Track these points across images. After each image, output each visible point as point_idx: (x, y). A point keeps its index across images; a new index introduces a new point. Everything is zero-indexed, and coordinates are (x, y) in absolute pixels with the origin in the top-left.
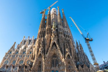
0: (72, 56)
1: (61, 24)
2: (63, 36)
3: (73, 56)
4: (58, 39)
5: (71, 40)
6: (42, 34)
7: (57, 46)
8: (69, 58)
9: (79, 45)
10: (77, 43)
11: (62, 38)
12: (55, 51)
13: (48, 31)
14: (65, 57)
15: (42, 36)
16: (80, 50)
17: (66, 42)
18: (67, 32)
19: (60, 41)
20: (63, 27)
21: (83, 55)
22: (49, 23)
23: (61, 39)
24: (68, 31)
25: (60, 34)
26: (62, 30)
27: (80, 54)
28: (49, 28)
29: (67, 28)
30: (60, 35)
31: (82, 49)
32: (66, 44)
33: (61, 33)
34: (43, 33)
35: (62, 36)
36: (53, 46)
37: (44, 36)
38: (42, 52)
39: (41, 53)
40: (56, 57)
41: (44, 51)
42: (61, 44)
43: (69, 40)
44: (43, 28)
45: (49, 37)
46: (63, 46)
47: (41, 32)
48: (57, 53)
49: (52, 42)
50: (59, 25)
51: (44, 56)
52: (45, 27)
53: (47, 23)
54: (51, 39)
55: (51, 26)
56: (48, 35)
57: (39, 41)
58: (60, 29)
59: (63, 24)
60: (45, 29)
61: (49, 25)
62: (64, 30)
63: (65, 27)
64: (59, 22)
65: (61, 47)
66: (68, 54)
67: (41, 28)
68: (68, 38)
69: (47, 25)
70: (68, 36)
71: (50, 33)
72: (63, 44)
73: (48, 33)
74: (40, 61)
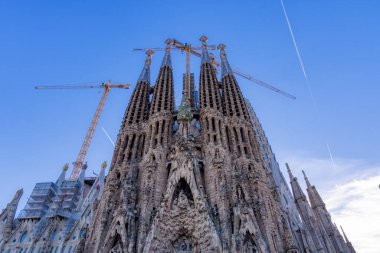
1: (214, 102)
2: (221, 149)
3: (270, 240)
4: (201, 163)
5: (258, 166)
6: (132, 146)
7: (195, 193)
8: (254, 251)
9: (306, 193)
11: (217, 160)
12: (187, 220)
15: (133, 157)
16: (311, 213)
17: (234, 174)
18: (241, 130)
19: (211, 172)
20: (224, 113)
21: (328, 239)
22: (163, 100)
23: (214, 163)
24: (246, 129)
25: (212, 143)
26: (217, 125)
27: (312, 230)
28: (164, 121)
29: (242, 117)
30: (210, 148)
31: (319, 209)
32: (234, 186)
33: (215, 137)
34: (135, 145)
35: (217, 151)
36: (176, 195)
37: (142, 154)
38: (127, 225)
39: (122, 233)
40: (190, 246)
41: (137, 219)
42: (213, 187)
43: (250, 168)
44: (137, 121)
45: (164, 156)
46: (223, 193)
47: (130, 138)
48: (193, 230)
49: (174, 178)
50: (205, 105)
51: (131, 245)
52: (146, 118)
53: (157, 103)
54: (170, 165)
55: (173, 113)
56: (159, 151)
57: (119, 176)
58: (210, 122)
59: (223, 100)
60: (146, 127)
61: (165, 108)
62: (227, 128)
63: (232, 114)
64: (207, 92)
65: (213, 200)
66: (248, 232)
67: (131, 122)
68: (244, 156)
69: (156, 110)
70: (245, 148)
71: (165, 141)
72: (225, 186)
73: (159, 140)
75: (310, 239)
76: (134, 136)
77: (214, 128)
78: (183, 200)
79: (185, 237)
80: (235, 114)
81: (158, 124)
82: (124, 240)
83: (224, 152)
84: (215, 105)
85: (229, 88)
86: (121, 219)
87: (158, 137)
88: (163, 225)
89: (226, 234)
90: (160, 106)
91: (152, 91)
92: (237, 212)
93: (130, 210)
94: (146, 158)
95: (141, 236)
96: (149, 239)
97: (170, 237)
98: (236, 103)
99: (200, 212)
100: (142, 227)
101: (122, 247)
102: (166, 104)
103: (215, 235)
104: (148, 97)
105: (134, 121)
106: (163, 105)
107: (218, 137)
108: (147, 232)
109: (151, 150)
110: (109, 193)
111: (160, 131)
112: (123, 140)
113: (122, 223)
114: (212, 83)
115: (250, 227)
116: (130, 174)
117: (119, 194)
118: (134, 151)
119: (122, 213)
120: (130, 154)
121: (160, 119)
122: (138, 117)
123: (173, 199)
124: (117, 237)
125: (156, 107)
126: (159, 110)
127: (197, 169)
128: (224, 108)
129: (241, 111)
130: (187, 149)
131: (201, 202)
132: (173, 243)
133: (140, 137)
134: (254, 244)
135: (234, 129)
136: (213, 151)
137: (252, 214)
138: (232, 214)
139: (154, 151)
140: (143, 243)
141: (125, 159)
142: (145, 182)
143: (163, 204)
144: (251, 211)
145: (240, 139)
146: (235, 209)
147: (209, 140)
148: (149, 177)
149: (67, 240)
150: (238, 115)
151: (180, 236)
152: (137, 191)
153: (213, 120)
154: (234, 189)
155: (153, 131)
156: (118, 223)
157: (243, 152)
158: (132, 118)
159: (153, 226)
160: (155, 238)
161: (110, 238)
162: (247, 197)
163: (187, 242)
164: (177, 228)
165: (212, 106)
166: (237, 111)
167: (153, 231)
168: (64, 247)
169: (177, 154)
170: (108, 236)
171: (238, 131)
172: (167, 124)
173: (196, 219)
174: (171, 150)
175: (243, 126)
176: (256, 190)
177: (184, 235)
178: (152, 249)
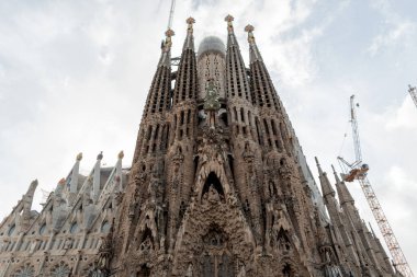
0: (299, 235)
1: (243, 91)
2: (251, 142)
3: (304, 237)
4: (229, 156)
5: (290, 161)
6: (156, 137)
7: (226, 187)
8: (288, 247)
9: (335, 188)
10: (323, 176)
11: (246, 154)
12: (217, 214)
13: (182, 123)
14: (263, 243)
15: (158, 148)
16: (340, 210)
17: (265, 168)
18: (272, 122)
19: (241, 166)
20: (254, 103)
21: (357, 236)
22: (188, 87)
23: (244, 157)
24: (277, 121)
25: (241, 135)
26: (246, 115)
27: (341, 227)
28: (189, 111)
29: (273, 107)
30: (240, 140)
31: (348, 205)
32: (266, 182)
33: (244, 128)
34: (160, 135)
35: (247, 144)
36: (205, 189)
37: (167, 146)
38: (156, 219)
39: (152, 227)
40: (221, 241)
41: (166, 213)
42: (243, 182)
43: (282, 163)
44: (161, 110)
45: (190, 148)
46: (255, 188)
47: (154, 129)
48: (224, 225)
49: (204, 172)
50: (233, 94)
51: (163, 240)
52: (168, 108)
53: (181, 91)
54: (197, 158)
55: (198, 102)
56: (185, 143)
57: (144, 168)
58: (239, 113)
59: (252, 89)
60: (169, 117)
61: (190, 97)
62: (256, 118)
63: (261, 105)
64: (235, 80)
65: (243, 195)
66: (282, 228)
67: (153, 111)
68: (275, 150)
69: (180, 99)
70: (276, 142)
71: (191, 132)
72: (256, 181)
73: (184, 131)
74: (144, 266)
75: (339, 235)
76: (158, 127)
77: (243, 119)
79: (215, 232)
80: (265, 106)
81: (182, 113)
82: (154, 234)
83: (254, 145)
84: (244, 94)
85: (259, 75)
86: (151, 214)
87: (184, 127)
88: (193, 220)
89: (259, 230)
90: (184, 94)
91: (174, 76)
92: (270, 208)
93: (159, 204)
94: (172, 149)
95: (171, 231)
96: (180, 234)
97: (201, 232)
98: (266, 93)
99: (232, 207)
100: (172, 222)
101: (152, 240)
102: (190, 92)
103: (248, 230)
104: (170, 84)
105: (157, 110)
106: (187, 93)
107: (248, 129)
108: (178, 226)
109: (176, 142)
110: (135, 186)
111: (185, 121)
112: (146, 130)
113: (151, 217)
114: (240, 70)
115: (284, 223)
116: (156, 167)
117: (146, 188)
118: (158, 142)
119: (151, 207)
120: (155, 145)
121: (185, 108)
122: (161, 106)
123: (203, 193)
124: (147, 232)
125: (180, 95)
126: (183, 98)
127: (227, 163)
128: (253, 98)
129: (272, 101)
130: (215, 142)
131: (232, 197)
132: (203, 237)
133: (164, 127)
134: (287, 240)
135: (265, 121)
136: (243, 145)
137: (285, 210)
138: (264, 210)
139: (181, 143)
140: (174, 237)
141: (150, 151)
142: (172, 175)
143: (193, 198)
144: (284, 206)
145: (271, 131)
146: (268, 205)
147: (238, 132)
148: (176, 171)
149: (89, 232)
150: (269, 106)
151: (210, 231)
152: (164, 184)
153: (242, 110)
154: (267, 185)
155: (178, 120)
156: (148, 217)
157: (274, 145)
158: (154, 107)
159: (183, 221)
160: (186, 233)
161: (140, 232)
162: (280, 193)
163: (218, 237)
164: (208, 223)
165: (240, 95)
166: (268, 101)
167: (184, 226)
168: (86, 240)
169: (206, 146)
170: (137, 230)
171: (269, 123)
172: (192, 113)
173: (228, 214)
174: (199, 142)
175: (275, 118)
176: (289, 186)
177: (214, 230)
178: (184, 244)
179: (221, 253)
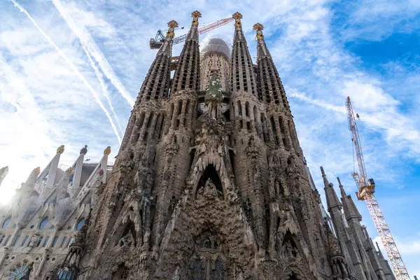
0: (308, 243)
1: (249, 86)
2: (256, 138)
3: (313, 244)
4: (231, 152)
6: (148, 125)
7: (226, 182)
8: (295, 254)
10: (329, 187)
11: (250, 149)
12: (214, 213)
13: (179, 113)
15: (150, 136)
17: (271, 165)
18: (280, 119)
19: (243, 162)
20: (260, 98)
22: (189, 77)
23: (247, 153)
24: (285, 119)
25: (245, 130)
26: (251, 110)
28: (188, 101)
29: (282, 104)
30: (243, 135)
32: (272, 179)
33: (248, 124)
34: (153, 123)
35: (252, 138)
36: (201, 183)
37: (160, 136)
40: (216, 245)
41: (153, 206)
42: (245, 179)
43: (289, 162)
44: (156, 98)
45: (187, 140)
46: (258, 186)
47: (147, 116)
48: (220, 225)
49: (201, 163)
50: (238, 88)
51: (147, 234)
52: (166, 96)
53: (180, 80)
54: (194, 150)
55: (199, 93)
56: (182, 133)
57: (132, 157)
58: (243, 107)
59: (259, 85)
60: (166, 106)
61: (191, 87)
62: (262, 114)
63: (269, 101)
64: (241, 73)
65: (244, 194)
66: (288, 232)
67: (148, 98)
68: (283, 148)
69: (179, 87)
70: (284, 140)
71: (189, 123)
72: (260, 179)
73: (181, 121)
74: (122, 265)
76: (152, 114)
77: (247, 114)
78: (210, 189)
79: (209, 233)
80: (273, 102)
81: (180, 103)
82: (137, 228)
83: (258, 141)
84: (250, 89)
85: (267, 72)
86: (135, 205)
87: (181, 118)
88: (185, 215)
89: (261, 230)
90: (184, 83)
91: (174, 66)
92: (275, 208)
93: (145, 195)
94: (165, 139)
95: (158, 227)
96: (169, 230)
97: (193, 230)
98: (274, 89)
99: (232, 204)
100: (160, 217)
101: (134, 237)
102: (191, 82)
103: (249, 231)
104: (169, 73)
105: (152, 97)
106: (188, 81)
107: (253, 123)
108: (166, 222)
109: (171, 131)
110: (120, 174)
111: (183, 110)
112: (138, 116)
113: (136, 208)
114: (246, 64)
115: (291, 226)
116: (146, 155)
117: (132, 177)
118: (151, 131)
119: (137, 197)
120: (146, 134)
121: (184, 97)
122: (157, 93)
123: (198, 187)
124: (130, 226)
125: (179, 84)
126: (183, 87)
127: (228, 157)
128: (260, 94)
129: (280, 98)
130: (217, 133)
131: (232, 193)
132: (195, 238)
133: (158, 116)
134: (294, 245)
135: (272, 119)
136: (246, 139)
137: (293, 212)
138: (268, 211)
139: (177, 133)
140: (162, 232)
141: (140, 138)
142: (164, 165)
143: (187, 191)
144: (292, 208)
145: (278, 127)
146: (273, 205)
147: (242, 127)
148: (169, 161)
149: (60, 229)
150: (277, 102)
151: (204, 231)
152: (154, 175)
153: (247, 105)
154: (272, 182)
155: (175, 111)
156: (131, 208)
157: (282, 143)
158: (150, 93)
159: (174, 215)
160: (175, 229)
161: (121, 225)
162: (287, 193)
163: (212, 238)
164: (202, 221)
165: (246, 89)
166: (276, 98)
167: (173, 221)
168: (56, 237)
169: (205, 137)
170: (118, 222)
171: (276, 119)
172: (191, 104)
173: (226, 212)
174: (195, 134)
175: (283, 114)
176: (297, 187)
177: (208, 230)
178: (171, 241)
179: (215, 257)
